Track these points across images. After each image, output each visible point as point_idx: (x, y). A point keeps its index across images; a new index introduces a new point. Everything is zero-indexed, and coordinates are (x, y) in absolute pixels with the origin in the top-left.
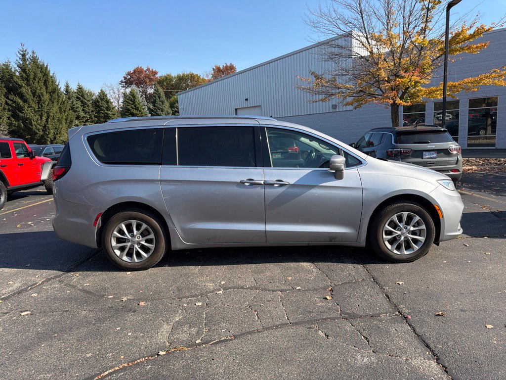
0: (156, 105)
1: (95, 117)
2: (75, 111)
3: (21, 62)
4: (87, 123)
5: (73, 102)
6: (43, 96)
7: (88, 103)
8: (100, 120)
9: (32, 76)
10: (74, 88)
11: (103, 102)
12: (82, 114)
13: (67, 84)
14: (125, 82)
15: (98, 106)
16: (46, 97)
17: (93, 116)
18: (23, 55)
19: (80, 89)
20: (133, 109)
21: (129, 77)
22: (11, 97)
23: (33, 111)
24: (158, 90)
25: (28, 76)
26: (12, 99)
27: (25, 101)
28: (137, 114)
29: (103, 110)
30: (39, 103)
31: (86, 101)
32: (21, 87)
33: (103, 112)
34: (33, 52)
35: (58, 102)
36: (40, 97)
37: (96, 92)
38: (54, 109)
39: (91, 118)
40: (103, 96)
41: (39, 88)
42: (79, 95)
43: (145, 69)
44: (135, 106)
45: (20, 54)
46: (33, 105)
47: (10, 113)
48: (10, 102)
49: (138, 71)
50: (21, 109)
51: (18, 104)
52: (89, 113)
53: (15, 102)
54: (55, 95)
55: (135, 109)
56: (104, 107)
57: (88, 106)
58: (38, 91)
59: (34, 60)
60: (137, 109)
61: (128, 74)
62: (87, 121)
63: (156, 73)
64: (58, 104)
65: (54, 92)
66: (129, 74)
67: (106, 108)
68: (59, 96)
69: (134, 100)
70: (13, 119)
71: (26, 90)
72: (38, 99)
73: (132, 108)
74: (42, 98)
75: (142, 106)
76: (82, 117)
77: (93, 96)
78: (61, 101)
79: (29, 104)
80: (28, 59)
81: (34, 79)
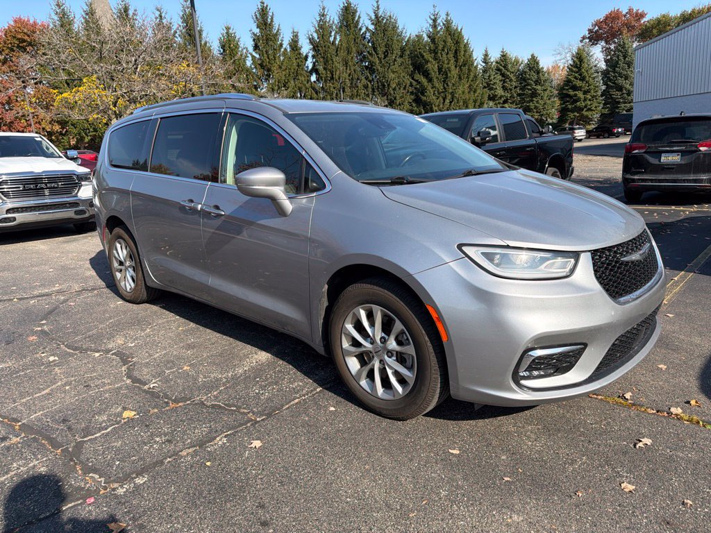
0: (617, 69)
1: (519, 95)
2: (491, 89)
3: (431, 30)
4: (506, 105)
5: (489, 76)
6: (450, 71)
7: (511, 76)
8: (523, 99)
9: (441, 47)
10: (495, 56)
11: (532, 73)
12: (500, 92)
13: (486, 51)
14: (589, 38)
15: (525, 80)
16: (454, 72)
17: (515, 95)
18: (435, 21)
19: (504, 57)
20: (577, 79)
21: (597, 28)
22: (417, 76)
23: (436, 92)
24: (624, 44)
25: (436, 48)
26: (417, 79)
27: (430, 80)
28: (581, 87)
29: (530, 85)
30: (444, 81)
31: (509, 73)
32: (427, 62)
33: (529, 87)
34: (447, 15)
35: (468, 77)
36: (447, 75)
37: (524, 58)
38: (460, 88)
39: (512, 97)
40: (533, 64)
41: (446, 62)
42: (501, 65)
43: (624, 13)
44: (580, 75)
45: (432, 19)
46: (437, 85)
47: (413, 97)
48: (414, 83)
49: (613, 17)
50: (423, 91)
51: (422, 86)
52: (511, 90)
53: (419, 83)
54: (465, 69)
55: (580, 80)
56: (532, 80)
57: (511, 80)
58: (444, 65)
59: (448, 24)
60: (583, 79)
61: (596, 25)
62: (505, 102)
63: (642, 15)
64: (468, 81)
65: (465, 65)
66: (598, 23)
67: (535, 82)
68: (469, 70)
69: (581, 65)
70: (414, 105)
71: (432, 67)
72: (444, 76)
73: (575, 78)
74: (449, 75)
75: (592, 74)
76: (499, 96)
77: (520, 65)
78: (472, 76)
79: (433, 84)
80: (439, 24)
81: (443, 50)
